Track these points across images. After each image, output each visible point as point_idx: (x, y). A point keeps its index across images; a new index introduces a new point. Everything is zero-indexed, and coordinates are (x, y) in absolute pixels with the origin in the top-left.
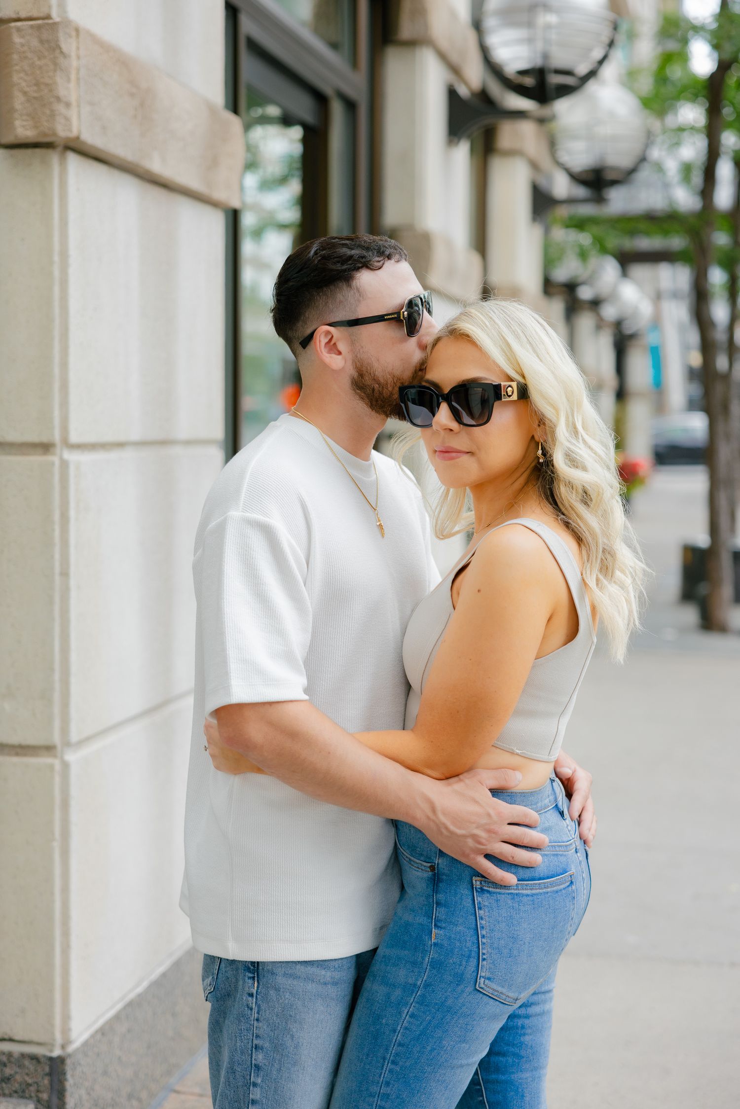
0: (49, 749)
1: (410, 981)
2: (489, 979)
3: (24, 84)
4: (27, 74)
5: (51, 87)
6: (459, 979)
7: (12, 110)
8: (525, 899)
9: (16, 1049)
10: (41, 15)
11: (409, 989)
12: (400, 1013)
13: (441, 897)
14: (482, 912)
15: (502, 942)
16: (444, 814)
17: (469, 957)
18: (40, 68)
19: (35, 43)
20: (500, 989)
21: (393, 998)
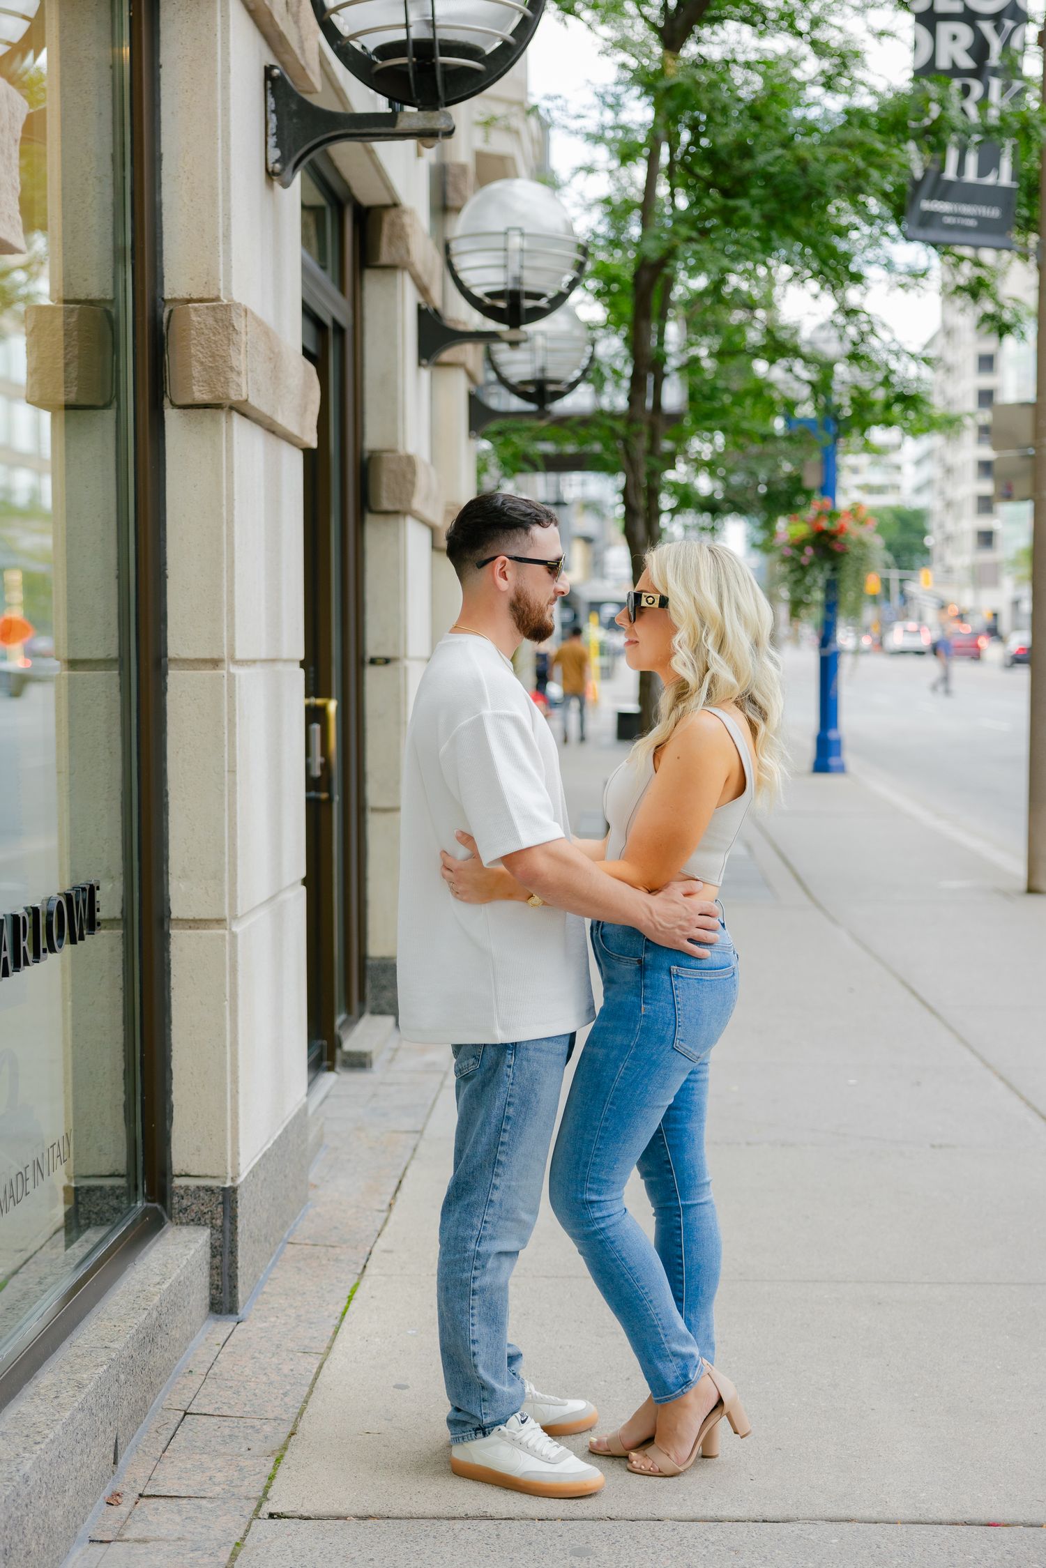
0: (220, 922)
1: (625, 1043)
2: (682, 1040)
3: (201, 355)
4: (203, 348)
5: (225, 359)
6: (662, 1040)
7: (190, 377)
8: (706, 983)
9: (192, 1183)
10: (211, 296)
11: (624, 1049)
12: (618, 1067)
13: (648, 981)
14: (677, 992)
15: (692, 1014)
16: (658, 915)
17: (669, 1024)
18: (215, 342)
19: (210, 321)
20: (689, 1048)
21: (611, 1057)
